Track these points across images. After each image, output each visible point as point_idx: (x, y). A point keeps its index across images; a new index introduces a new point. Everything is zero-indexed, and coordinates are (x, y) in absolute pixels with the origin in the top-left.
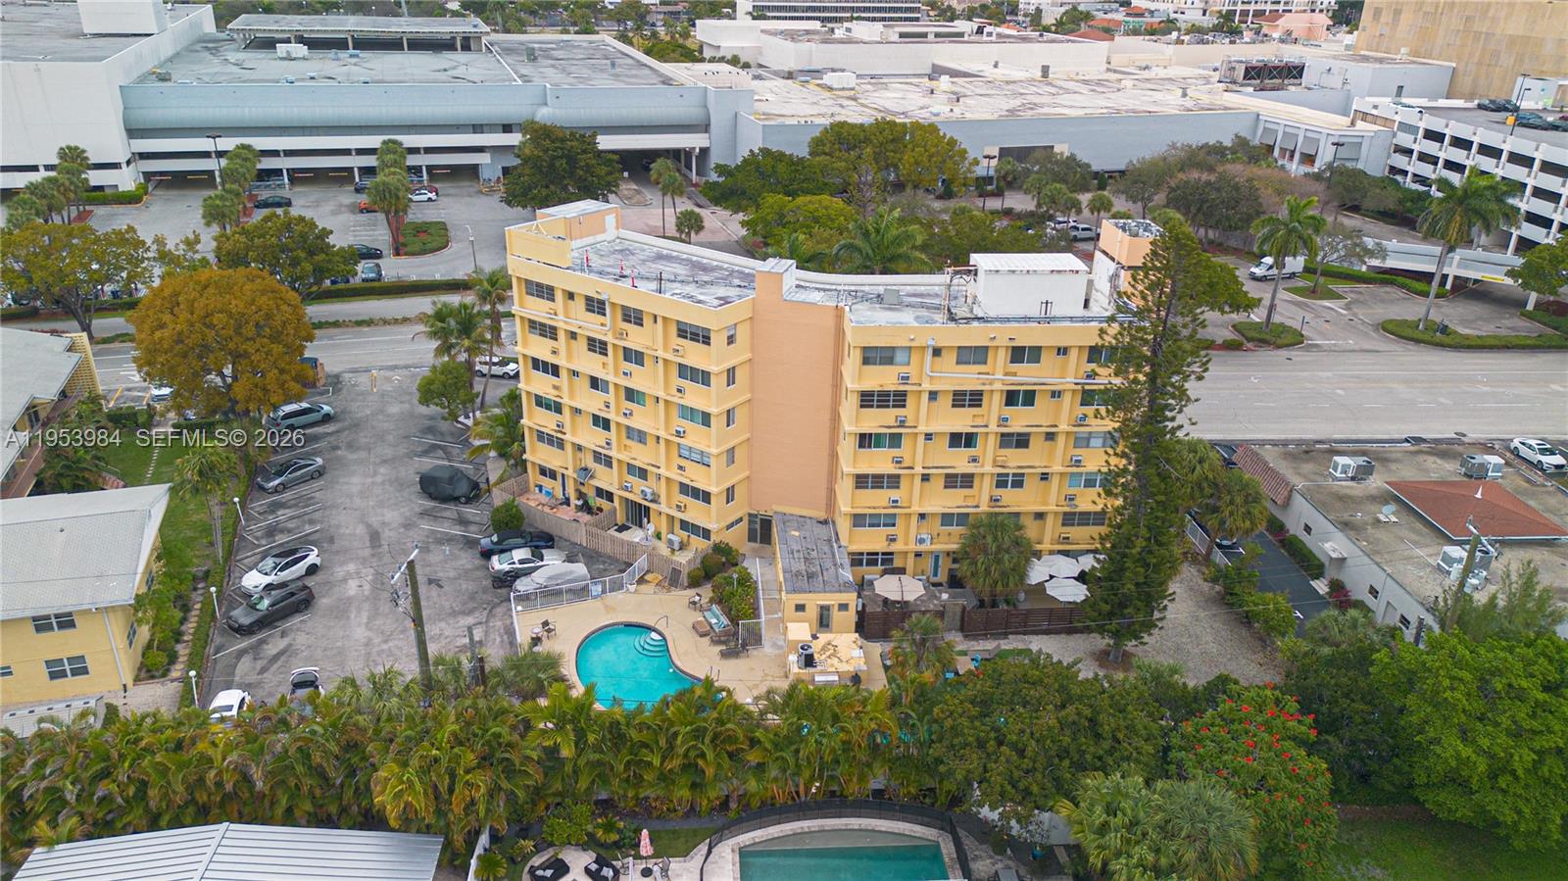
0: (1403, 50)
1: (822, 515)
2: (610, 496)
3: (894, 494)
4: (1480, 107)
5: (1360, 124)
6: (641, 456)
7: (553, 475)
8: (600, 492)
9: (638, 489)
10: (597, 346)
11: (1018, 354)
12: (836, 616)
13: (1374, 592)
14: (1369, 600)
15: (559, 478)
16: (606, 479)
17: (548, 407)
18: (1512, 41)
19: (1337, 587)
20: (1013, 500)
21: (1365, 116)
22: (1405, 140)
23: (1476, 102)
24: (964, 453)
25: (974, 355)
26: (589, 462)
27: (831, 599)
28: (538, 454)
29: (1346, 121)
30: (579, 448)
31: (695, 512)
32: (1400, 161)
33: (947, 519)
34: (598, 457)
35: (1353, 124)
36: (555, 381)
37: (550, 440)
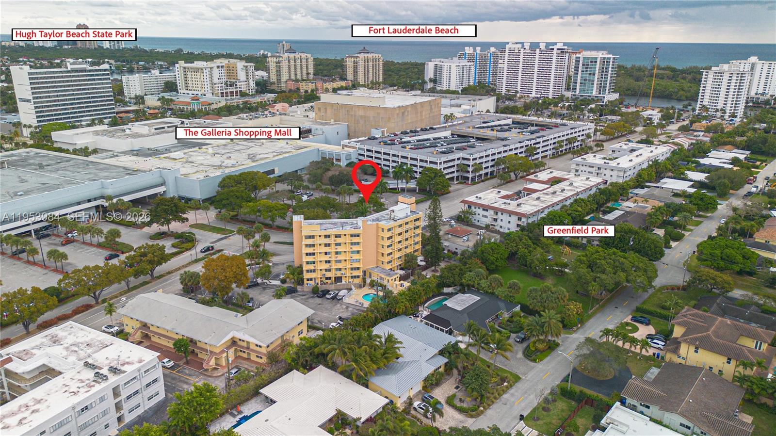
0: (332, 120)
1: (375, 266)
2: (330, 278)
3: (392, 256)
4: (369, 139)
5: (345, 148)
6: (339, 266)
7: (311, 279)
8: (327, 278)
9: (339, 274)
10: (328, 245)
11: (407, 223)
12: (397, 279)
13: (457, 249)
14: (456, 251)
15: (314, 280)
16: (328, 274)
17: (311, 263)
18: (361, 117)
19: (449, 251)
20: (409, 251)
21: (346, 146)
22: (361, 152)
23: (367, 137)
24: (400, 244)
25: (400, 226)
26: (324, 272)
27: (396, 276)
28: (306, 276)
29: (341, 147)
30: (321, 270)
31: (356, 273)
32: (361, 158)
33: (399, 258)
34: (326, 270)
35: (343, 148)
36: (314, 256)
37: (311, 271)
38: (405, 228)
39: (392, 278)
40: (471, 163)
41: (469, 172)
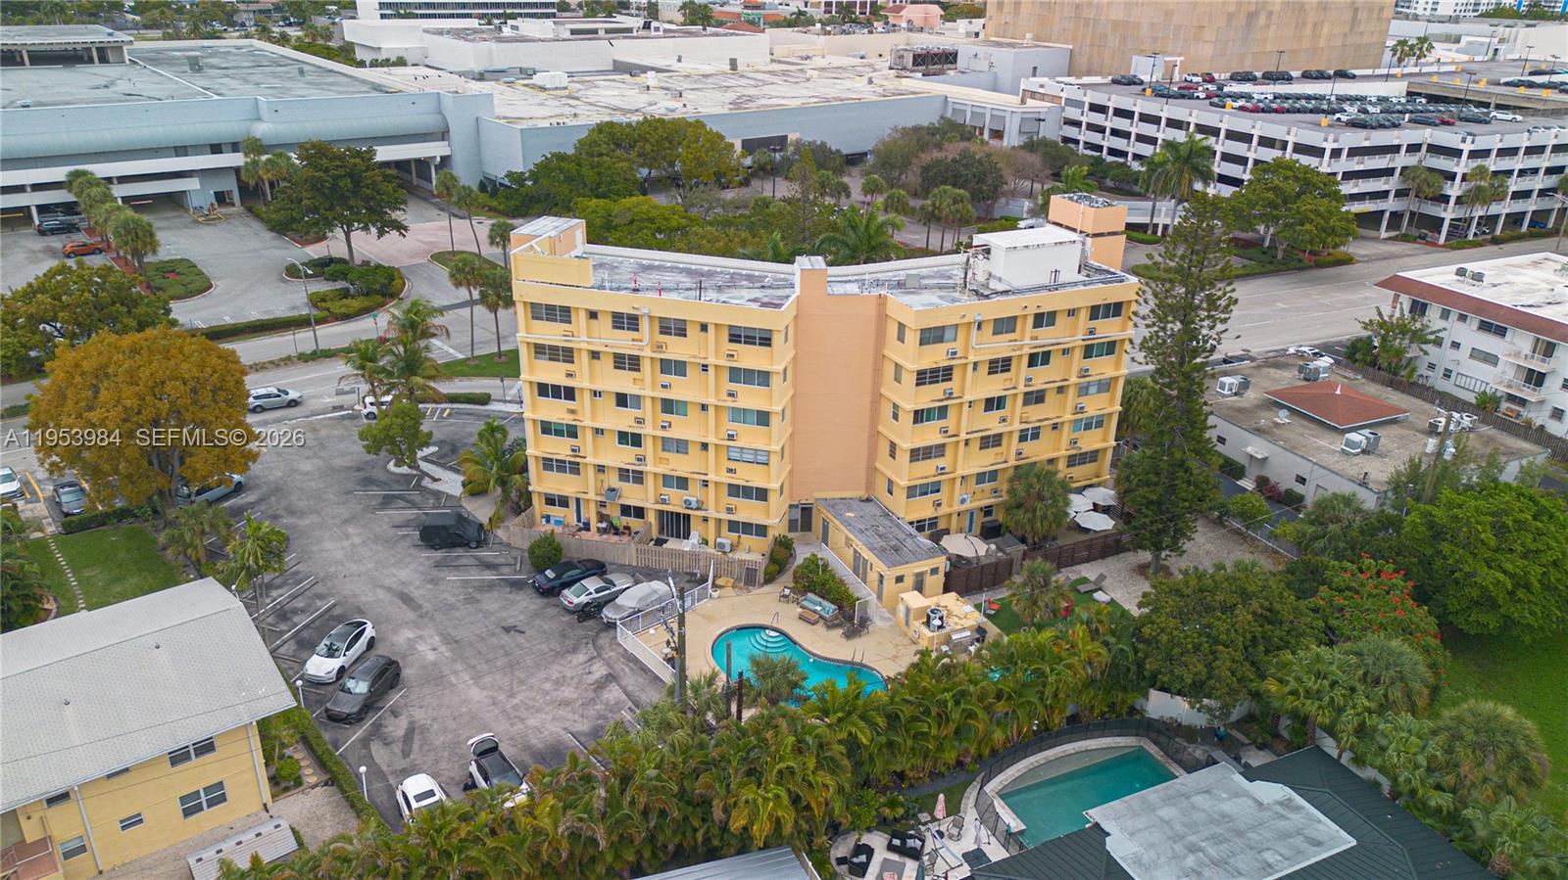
0: (1028, 36)
1: (862, 493)
2: (639, 512)
3: (941, 462)
4: (1115, 82)
5: (1030, 102)
6: (680, 465)
7: (563, 502)
8: (626, 510)
9: (676, 501)
10: (627, 363)
11: (1042, 320)
12: (929, 580)
13: (1302, 480)
14: (1299, 489)
15: (573, 504)
16: (632, 495)
17: (559, 433)
18: (1116, 25)
19: (1263, 483)
20: (1038, 452)
21: (1033, 95)
22: (1073, 113)
23: (1110, 78)
24: (996, 414)
25: (1004, 326)
26: (613, 481)
27: (924, 566)
28: (542, 483)
29: (1017, 99)
30: (601, 469)
31: (748, 511)
32: (1071, 132)
33: (981, 478)
34: (624, 474)
35: (1023, 102)
36: (570, 404)
37: (561, 466)
38: (1028, 339)
39: (899, 571)
40: (1461, 166)
41: (1445, 199)
